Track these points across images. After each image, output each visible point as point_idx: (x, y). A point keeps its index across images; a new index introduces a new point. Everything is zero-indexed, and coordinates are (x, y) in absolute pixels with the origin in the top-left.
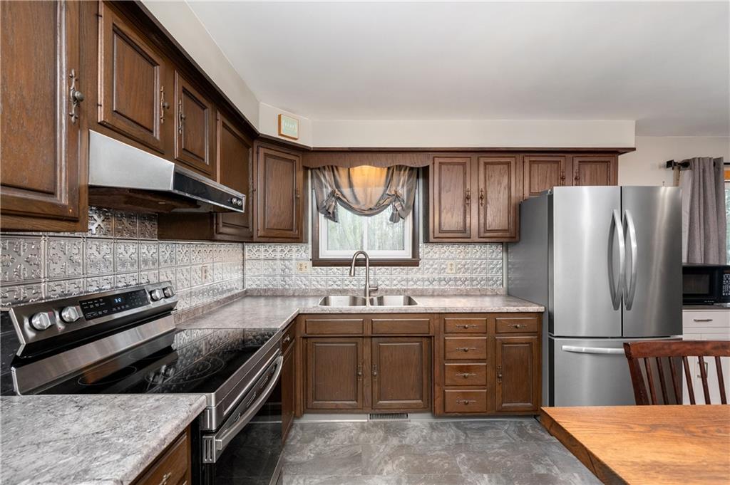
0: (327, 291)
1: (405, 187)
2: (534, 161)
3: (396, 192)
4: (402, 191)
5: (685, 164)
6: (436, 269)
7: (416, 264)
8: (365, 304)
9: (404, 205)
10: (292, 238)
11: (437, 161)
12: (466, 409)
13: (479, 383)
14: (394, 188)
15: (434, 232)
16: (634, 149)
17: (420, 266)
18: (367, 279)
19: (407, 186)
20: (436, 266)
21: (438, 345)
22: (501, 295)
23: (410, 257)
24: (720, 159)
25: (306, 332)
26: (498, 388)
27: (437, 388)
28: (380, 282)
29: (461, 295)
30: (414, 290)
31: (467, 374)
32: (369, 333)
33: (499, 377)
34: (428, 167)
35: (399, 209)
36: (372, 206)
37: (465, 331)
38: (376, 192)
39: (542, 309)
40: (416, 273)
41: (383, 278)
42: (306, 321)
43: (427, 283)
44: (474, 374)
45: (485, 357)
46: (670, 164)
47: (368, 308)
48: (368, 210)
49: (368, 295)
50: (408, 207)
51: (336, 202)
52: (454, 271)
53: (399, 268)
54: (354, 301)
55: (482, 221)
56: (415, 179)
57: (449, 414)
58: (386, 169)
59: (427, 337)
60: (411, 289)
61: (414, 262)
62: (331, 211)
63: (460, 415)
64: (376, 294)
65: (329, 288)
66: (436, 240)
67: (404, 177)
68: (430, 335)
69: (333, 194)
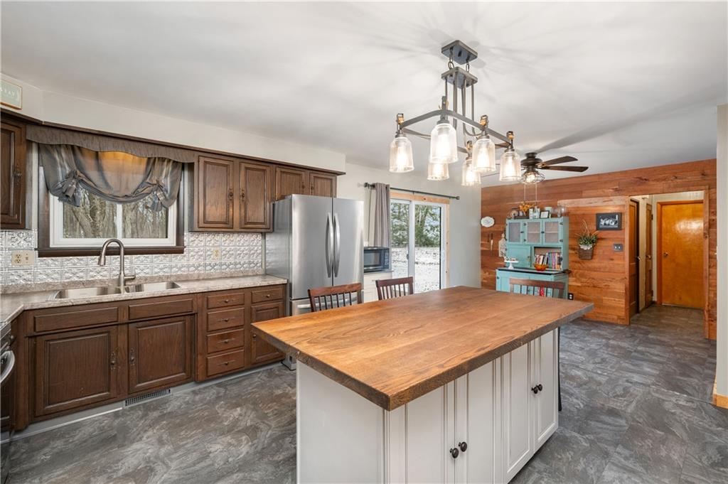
0: (64, 284)
1: (169, 178)
2: (284, 172)
3: (158, 182)
4: (166, 182)
5: (373, 186)
6: (201, 255)
7: (181, 252)
8: (119, 291)
9: (167, 195)
10: (8, 223)
11: (202, 160)
12: (227, 368)
13: (237, 345)
14: (156, 178)
15: (198, 222)
16: (345, 173)
17: (185, 253)
18: (122, 267)
19: (171, 178)
20: (201, 253)
21: (201, 320)
22: (260, 275)
23: (175, 245)
24: (388, 185)
25: (35, 330)
26: (253, 346)
27: (200, 358)
28: (137, 271)
29: (226, 278)
30: (178, 276)
31: (227, 341)
32: (126, 319)
33: (254, 337)
34: (193, 163)
35: (161, 198)
36: (129, 193)
37: (226, 304)
38: (135, 180)
39: (285, 281)
40: (180, 260)
41: (142, 267)
42: (35, 318)
43: (192, 269)
44: (233, 339)
45: (242, 324)
46: (366, 185)
47: (124, 295)
48: (123, 197)
49: (122, 284)
50: (172, 198)
51: (77, 185)
52: (219, 257)
53: (161, 257)
54: (104, 291)
55: (243, 214)
56: (180, 171)
57: (210, 378)
58: (146, 159)
59: (191, 315)
60: (175, 275)
61: (178, 250)
62: (70, 194)
63: (221, 375)
64: (133, 283)
65: (66, 281)
66: (201, 230)
67: (167, 168)
68: (193, 312)
69: (72, 175)
